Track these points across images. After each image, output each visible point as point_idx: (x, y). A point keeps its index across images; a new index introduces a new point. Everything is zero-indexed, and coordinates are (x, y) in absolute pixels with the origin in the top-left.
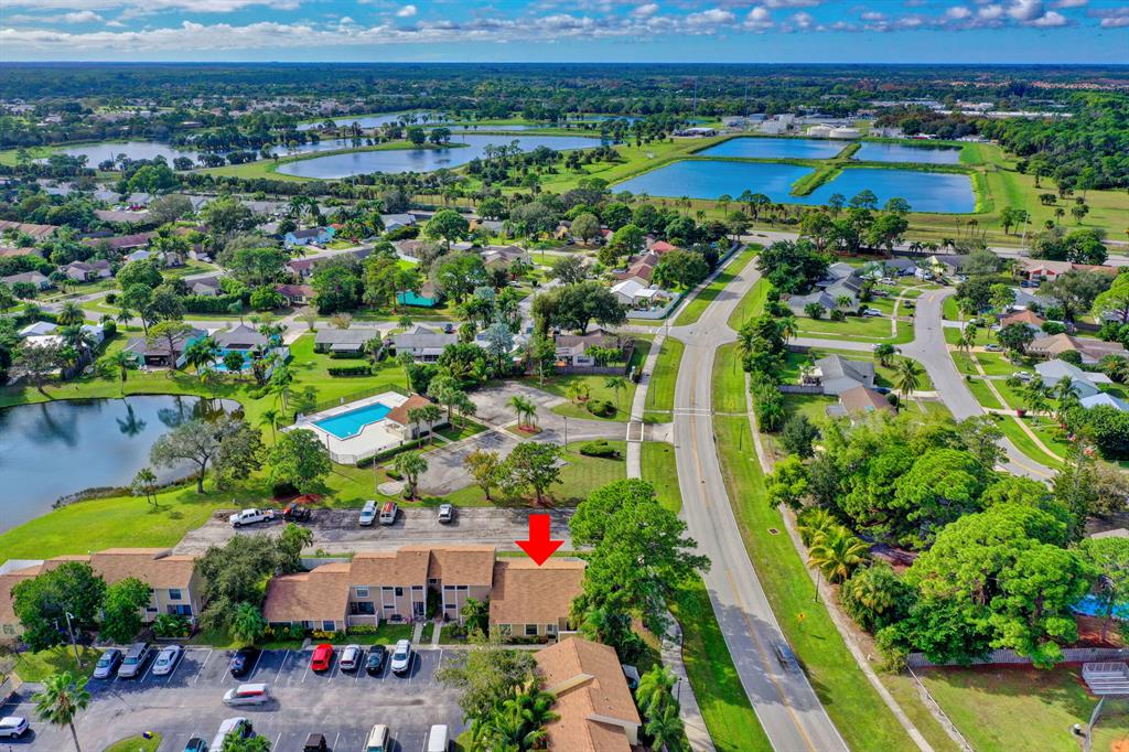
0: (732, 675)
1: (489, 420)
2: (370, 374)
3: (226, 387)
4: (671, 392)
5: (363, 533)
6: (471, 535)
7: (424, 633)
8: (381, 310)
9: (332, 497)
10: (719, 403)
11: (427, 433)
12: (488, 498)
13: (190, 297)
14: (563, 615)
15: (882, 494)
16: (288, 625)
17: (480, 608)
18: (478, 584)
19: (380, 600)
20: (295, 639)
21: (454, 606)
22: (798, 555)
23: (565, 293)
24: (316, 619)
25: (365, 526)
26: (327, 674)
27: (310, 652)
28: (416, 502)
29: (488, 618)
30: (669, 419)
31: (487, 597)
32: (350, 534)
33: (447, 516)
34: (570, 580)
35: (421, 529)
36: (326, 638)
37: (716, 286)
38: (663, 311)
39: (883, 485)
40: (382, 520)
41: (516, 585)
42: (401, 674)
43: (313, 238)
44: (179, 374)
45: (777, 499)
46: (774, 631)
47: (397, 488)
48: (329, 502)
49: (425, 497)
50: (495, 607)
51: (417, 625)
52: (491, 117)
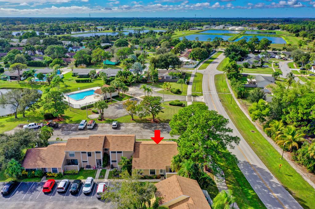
0: (254, 194)
1: (134, 95)
2: (91, 82)
3: (38, 86)
4: (201, 87)
5: (80, 132)
6: (126, 133)
7: (101, 174)
8: (97, 66)
9: (69, 119)
10: (219, 90)
11: (110, 99)
12: (133, 120)
13: (32, 61)
14: (168, 165)
15: (306, 113)
16: (35, 170)
17: (128, 162)
18: (127, 151)
19: (80, 159)
20: (37, 177)
21: (115, 161)
22: (267, 140)
23: (161, 56)
24: (49, 167)
25: (80, 130)
26: (50, 194)
27: (44, 183)
28: (103, 121)
29: (131, 166)
30: (202, 95)
31: (131, 156)
32: (74, 133)
33: (115, 125)
34: (170, 149)
35: (104, 131)
36: (53, 177)
37: (210, 60)
38: (194, 66)
39: (306, 109)
40: (88, 127)
41: (145, 151)
42: (88, 194)
43: (78, 49)
44: (21, 82)
45: (256, 117)
46: (267, 172)
47: (96, 116)
48: (67, 121)
49: (107, 119)
50: (135, 161)
51: (98, 170)
52: (136, 26)
